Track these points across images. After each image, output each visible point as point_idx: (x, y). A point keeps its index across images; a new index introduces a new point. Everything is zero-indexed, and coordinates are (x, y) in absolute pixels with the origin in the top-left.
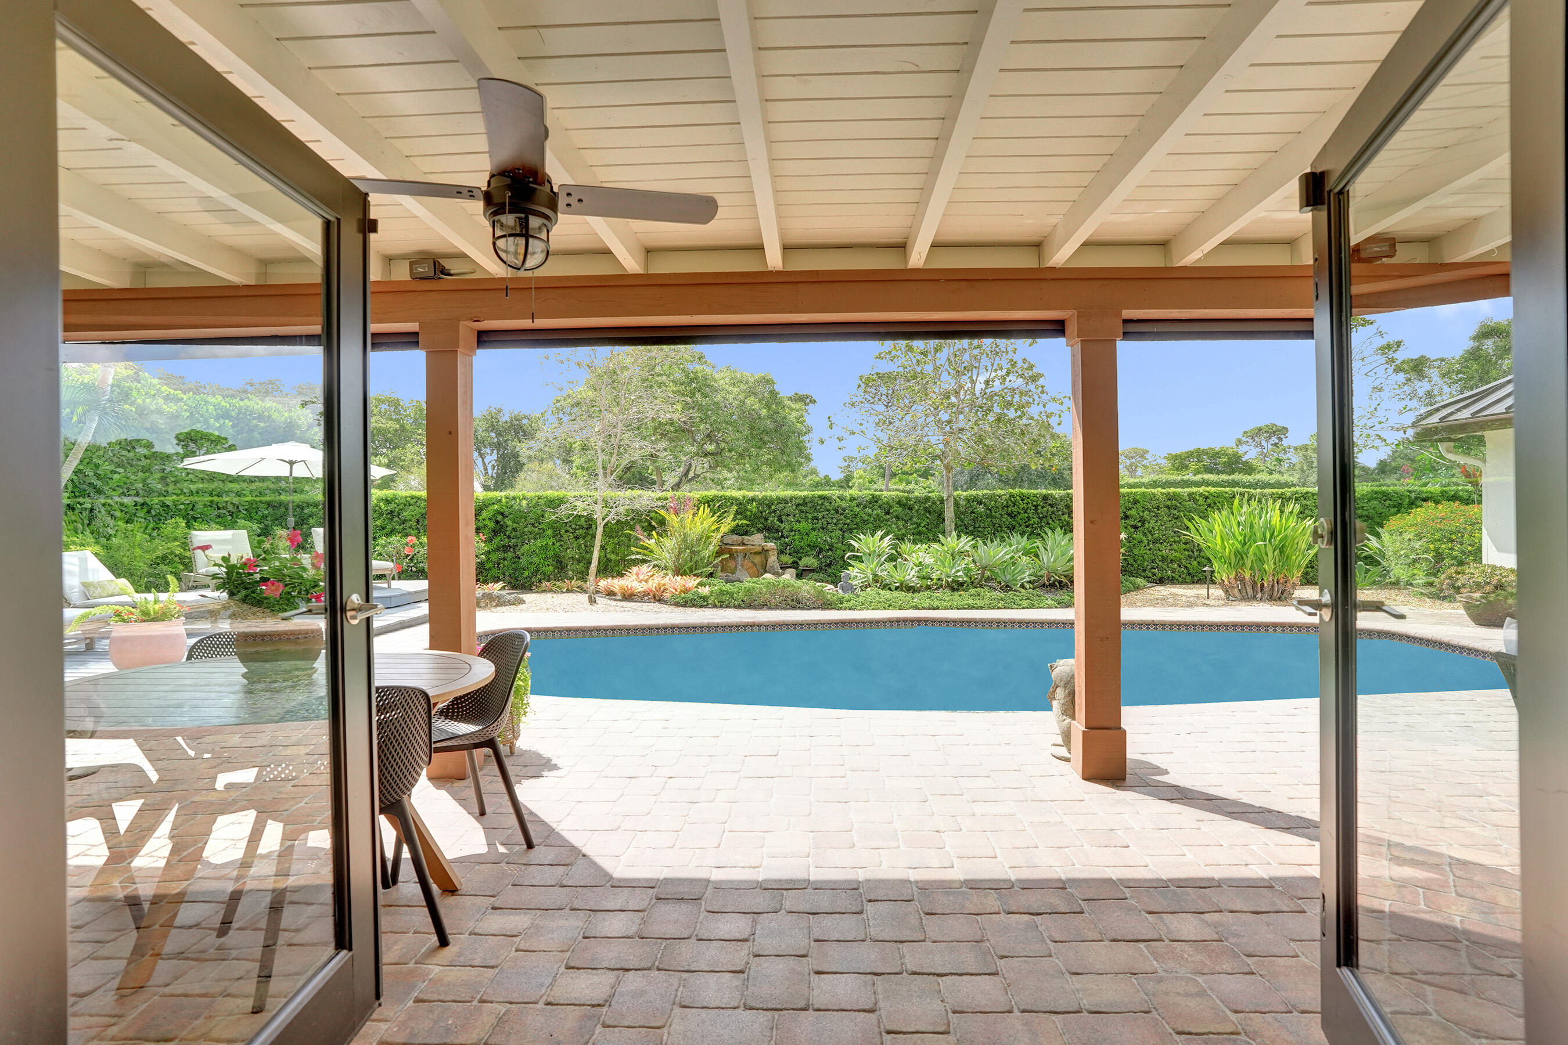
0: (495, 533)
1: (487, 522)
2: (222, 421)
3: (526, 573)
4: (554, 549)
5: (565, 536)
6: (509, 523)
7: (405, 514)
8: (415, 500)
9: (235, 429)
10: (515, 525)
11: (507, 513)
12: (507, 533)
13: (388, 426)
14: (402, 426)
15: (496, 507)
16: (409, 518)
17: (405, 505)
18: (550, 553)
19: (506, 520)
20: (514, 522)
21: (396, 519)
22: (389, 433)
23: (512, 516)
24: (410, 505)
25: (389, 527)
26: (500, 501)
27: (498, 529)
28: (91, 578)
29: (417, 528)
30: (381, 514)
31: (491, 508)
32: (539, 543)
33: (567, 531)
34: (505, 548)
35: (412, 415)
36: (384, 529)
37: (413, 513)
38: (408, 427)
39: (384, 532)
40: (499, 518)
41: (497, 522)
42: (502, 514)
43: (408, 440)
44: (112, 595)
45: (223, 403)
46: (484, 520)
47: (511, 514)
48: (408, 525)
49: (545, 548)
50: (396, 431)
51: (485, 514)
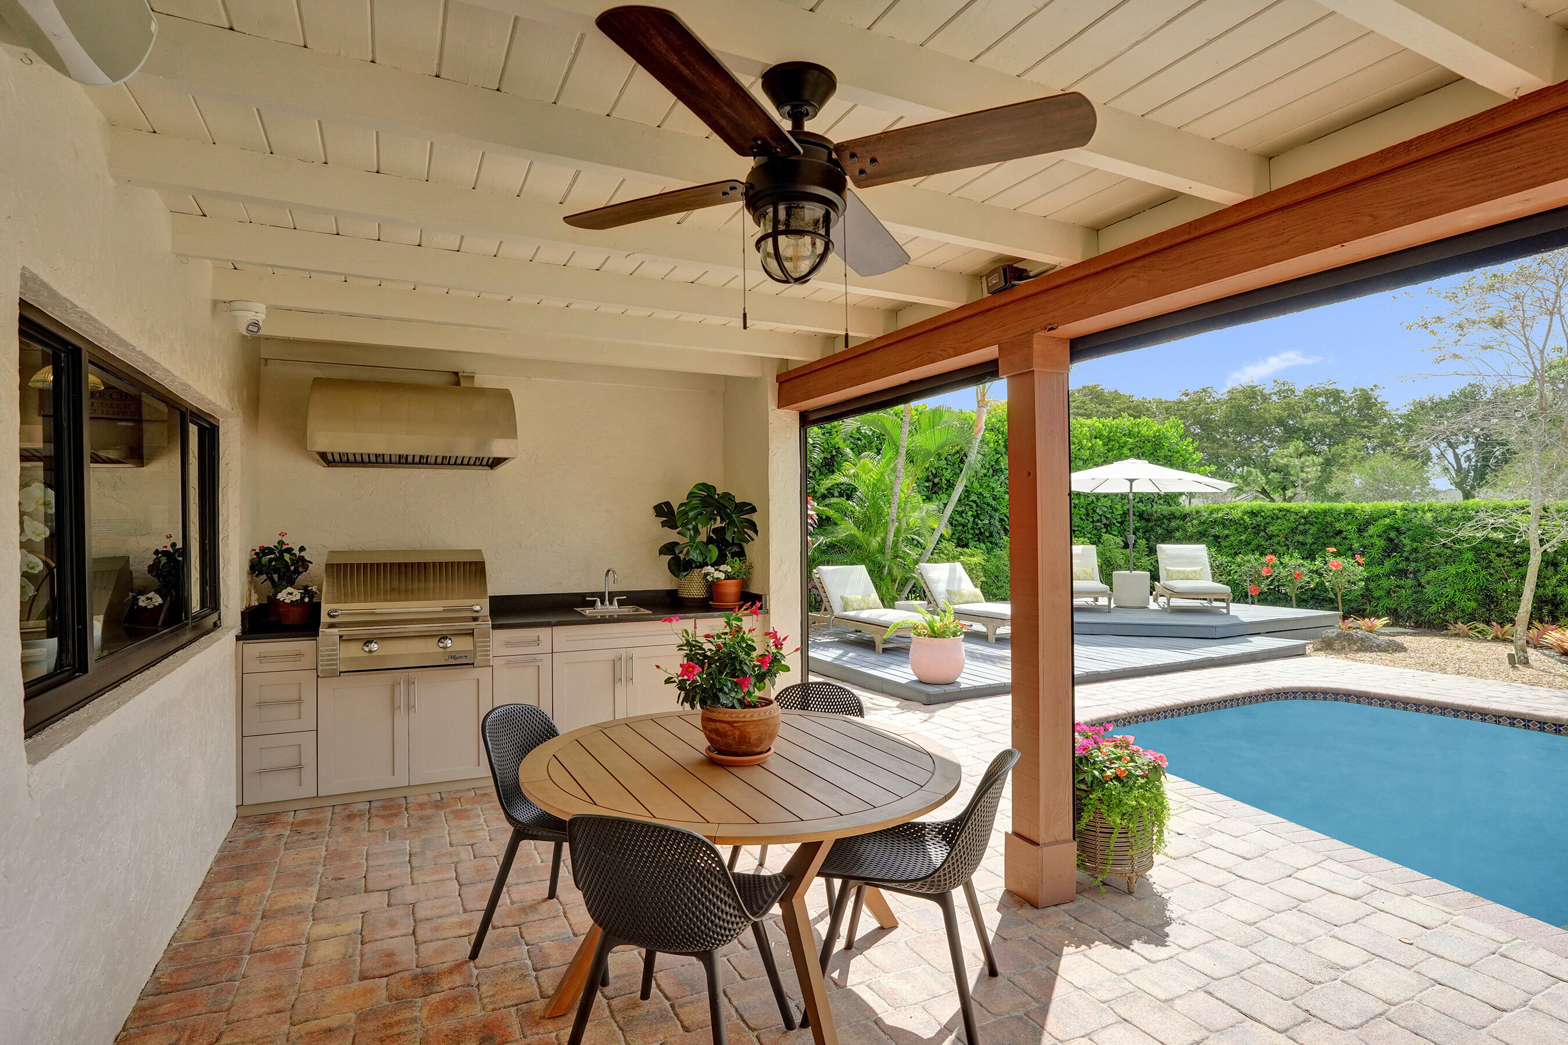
0: (1387, 553)
1: (1375, 540)
2: (1094, 441)
3: (1434, 608)
4: (1478, 579)
5: (1497, 562)
6: (1406, 541)
7: (1271, 528)
8: (1283, 513)
9: (1107, 447)
10: (1415, 545)
11: (1403, 528)
12: (1405, 555)
13: (1327, 420)
14: (1344, 419)
15: (1387, 521)
16: (1276, 532)
17: (1272, 518)
18: (1471, 584)
19: (1402, 537)
20: (1414, 540)
21: (1262, 534)
22: (1328, 427)
23: (1410, 533)
24: (1278, 518)
25: (1256, 542)
26: (1394, 513)
27: (1392, 547)
28: (955, 588)
29: (1286, 545)
30: (1246, 528)
31: (1381, 522)
32: (1452, 569)
33: (1499, 555)
34: (1402, 573)
35: (1356, 406)
36: (1249, 544)
37: (1280, 528)
38: (1350, 420)
39: (1250, 547)
40: (1393, 535)
41: (1391, 540)
42: (1398, 530)
43: (1350, 433)
44: (967, 602)
45: (1097, 424)
46: (1371, 537)
47: (1409, 530)
48: (1275, 540)
49: (1463, 576)
50: (1336, 425)
51: (1372, 530)
